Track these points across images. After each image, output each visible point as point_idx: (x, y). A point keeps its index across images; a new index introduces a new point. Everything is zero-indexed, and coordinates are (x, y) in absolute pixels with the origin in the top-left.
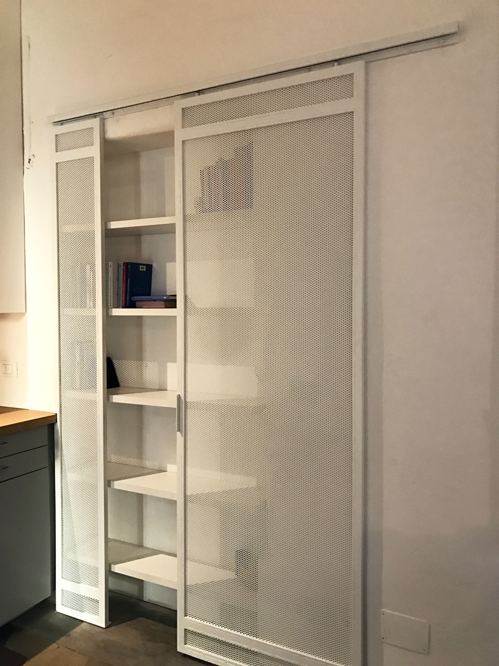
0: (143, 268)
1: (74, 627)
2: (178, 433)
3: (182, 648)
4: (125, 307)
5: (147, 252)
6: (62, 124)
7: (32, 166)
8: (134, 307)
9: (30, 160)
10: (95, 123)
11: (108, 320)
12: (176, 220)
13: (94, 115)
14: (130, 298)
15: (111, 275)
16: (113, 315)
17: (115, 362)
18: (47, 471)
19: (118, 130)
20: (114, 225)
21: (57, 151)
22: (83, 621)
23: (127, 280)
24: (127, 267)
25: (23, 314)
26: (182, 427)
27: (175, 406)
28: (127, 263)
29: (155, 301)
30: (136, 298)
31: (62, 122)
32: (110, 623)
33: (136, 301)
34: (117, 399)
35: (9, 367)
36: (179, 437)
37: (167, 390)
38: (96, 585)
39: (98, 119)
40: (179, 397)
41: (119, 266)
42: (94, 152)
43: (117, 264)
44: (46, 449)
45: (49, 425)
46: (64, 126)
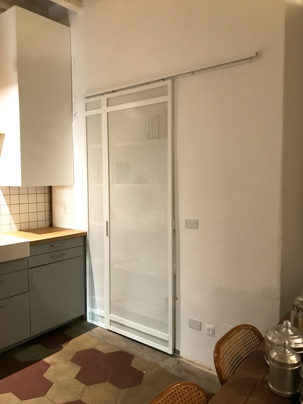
1: (95, 328)
7: (76, 118)
9: (75, 114)
10: (102, 98)
13: (102, 94)
18: (82, 258)
21: (86, 111)
22: (98, 326)
25: (73, 186)
31: (88, 97)
35: (67, 210)
44: (82, 248)
45: (84, 237)
46: (89, 99)
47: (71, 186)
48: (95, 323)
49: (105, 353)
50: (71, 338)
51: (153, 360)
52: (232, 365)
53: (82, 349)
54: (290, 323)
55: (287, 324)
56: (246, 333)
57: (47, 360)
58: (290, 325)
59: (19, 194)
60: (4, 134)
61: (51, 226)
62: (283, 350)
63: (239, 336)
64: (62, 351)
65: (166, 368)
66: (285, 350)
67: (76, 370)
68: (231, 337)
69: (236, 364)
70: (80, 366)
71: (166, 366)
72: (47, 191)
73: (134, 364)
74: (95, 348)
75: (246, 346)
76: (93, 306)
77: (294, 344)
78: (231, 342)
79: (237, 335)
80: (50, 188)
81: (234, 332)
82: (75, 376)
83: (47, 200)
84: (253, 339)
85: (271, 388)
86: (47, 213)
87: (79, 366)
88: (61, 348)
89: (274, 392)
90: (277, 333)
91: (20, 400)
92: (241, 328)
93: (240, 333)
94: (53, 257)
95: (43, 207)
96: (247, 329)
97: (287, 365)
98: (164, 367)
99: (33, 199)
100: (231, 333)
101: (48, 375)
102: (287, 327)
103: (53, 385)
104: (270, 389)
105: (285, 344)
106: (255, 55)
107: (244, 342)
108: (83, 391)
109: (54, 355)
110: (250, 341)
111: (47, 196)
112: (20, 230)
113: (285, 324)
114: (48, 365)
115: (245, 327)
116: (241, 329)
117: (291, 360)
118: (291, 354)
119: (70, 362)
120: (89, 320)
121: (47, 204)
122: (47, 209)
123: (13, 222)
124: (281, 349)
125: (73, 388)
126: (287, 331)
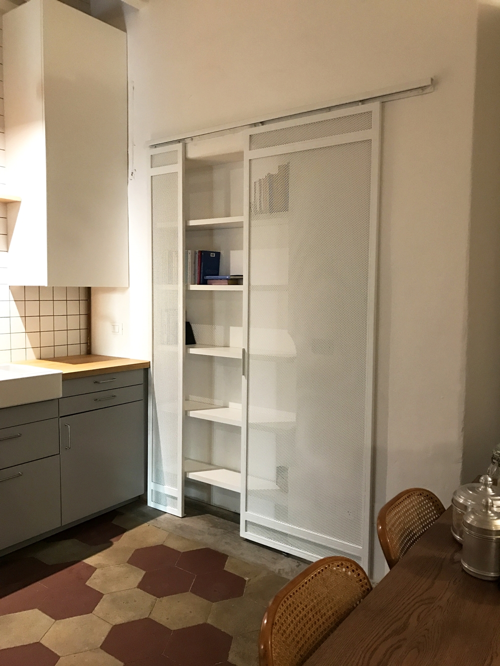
0: (213, 255)
1: (161, 515)
2: (243, 376)
3: (243, 534)
4: (200, 284)
5: (218, 244)
6: (156, 147)
7: (134, 178)
8: (206, 284)
9: (132, 173)
10: (179, 147)
11: (188, 294)
12: (244, 219)
13: (179, 141)
14: (203, 278)
15: (189, 260)
16: (191, 289)
17: (192, 325)
18: (142, 403)
19: (196, 152)
20: (192, 223)
21: (152, 167)
22: (166, 513)
23: (201, 265)
24: (201, 254)
25: (127, 288)
26: (245, 372)
27: (241, 357)
28: (201, 251)
29: (221, 279)
30: (207, 277)
31: (155, 146)
32: (186, 515)
33: (207, 280)
34: (193, 351)
35: (117, 328)
36: (244, 378)
37: (229, 347)
38: (176, 486)
39: (181, 144)
40: (244, 350)
41: (195, 253)
42: (178, 168)
43: (194, 252)
44: (142, 388)
45: (144, 370)
46: (157, 149)
47: (124, 289)
48: (161, 508)
49: (182, 551)
50: (123, 531)
51: (259, 562)
52: (402, 542)
53: (144, 545)
54: (490, 479)
55: (486, 480)
56: (419, 501)
57: (90, 561)
58: (490, 481)
59: (39, 300)
60: (19, 202)
61: (89, 352)
62: (483, 512)
63: (409, 503)
64: (111, 548)
65: (279, 571)
66: (487, 512)
67: (138, 575)
68: (399, 504)
69: (408, 542)
70: (144, 570)
71: (280, 569)
72: (83, 297)
73: (228, 567)
74: (165, 544)
75: (420, 519)
76: (158, 481)
77: (496, 507)
78: (399, 511)
79: (406, 502)
80: (88, 290)
81: (404, 497)
82: (137, 585)
83: (83, 311)
84: (430, 510)
85: (466, 568)
86: (83, 332)
87: (141, 571)
88: (111, 544)
89: (471, 573)
90: (471, 492)
91: (54, 620)
92: (412, 493)
93: (412, 500)
94: (97, 400)
95: (76, 322)
96: (421, 494)
97: (490, 532)
98: (277, 571)
99: (60, 308)
100: (398, 499)
101: (94, 582)
102: (486, 485)
103: (104, 597)
104: (464, 571)
105: (487, 502)
106: (430, 83)
107: (417, 513)
108: (153, 606)
109: (100, 554)
110: (426, 512)
111: (83, 304)
112: (40, 359)
113: (482, 480)
114: (92, 569)
115: (418, 493)
116: (412, 495)
117: (496, 526)
118: (496, 518)
119: (127, 564)
120: (151, 504)
121: (83, 318)
122: (83, 326)
123: (29, 345)
124: (482, 511)
125: (135, 601)
126: (485, 490)
